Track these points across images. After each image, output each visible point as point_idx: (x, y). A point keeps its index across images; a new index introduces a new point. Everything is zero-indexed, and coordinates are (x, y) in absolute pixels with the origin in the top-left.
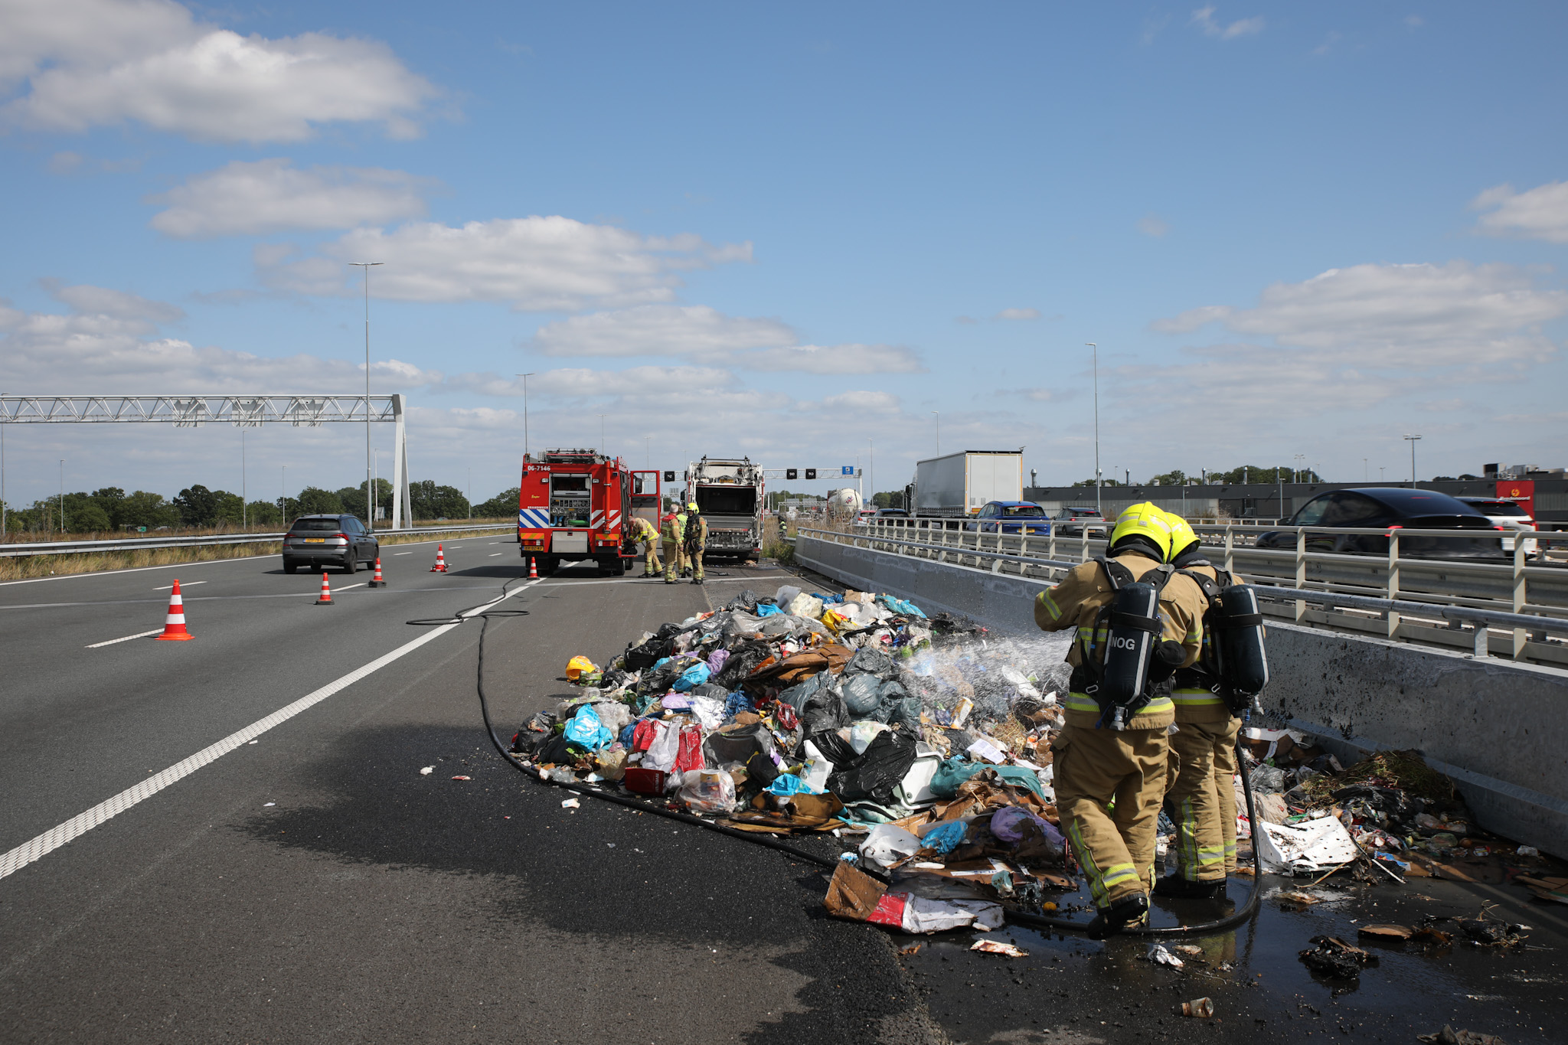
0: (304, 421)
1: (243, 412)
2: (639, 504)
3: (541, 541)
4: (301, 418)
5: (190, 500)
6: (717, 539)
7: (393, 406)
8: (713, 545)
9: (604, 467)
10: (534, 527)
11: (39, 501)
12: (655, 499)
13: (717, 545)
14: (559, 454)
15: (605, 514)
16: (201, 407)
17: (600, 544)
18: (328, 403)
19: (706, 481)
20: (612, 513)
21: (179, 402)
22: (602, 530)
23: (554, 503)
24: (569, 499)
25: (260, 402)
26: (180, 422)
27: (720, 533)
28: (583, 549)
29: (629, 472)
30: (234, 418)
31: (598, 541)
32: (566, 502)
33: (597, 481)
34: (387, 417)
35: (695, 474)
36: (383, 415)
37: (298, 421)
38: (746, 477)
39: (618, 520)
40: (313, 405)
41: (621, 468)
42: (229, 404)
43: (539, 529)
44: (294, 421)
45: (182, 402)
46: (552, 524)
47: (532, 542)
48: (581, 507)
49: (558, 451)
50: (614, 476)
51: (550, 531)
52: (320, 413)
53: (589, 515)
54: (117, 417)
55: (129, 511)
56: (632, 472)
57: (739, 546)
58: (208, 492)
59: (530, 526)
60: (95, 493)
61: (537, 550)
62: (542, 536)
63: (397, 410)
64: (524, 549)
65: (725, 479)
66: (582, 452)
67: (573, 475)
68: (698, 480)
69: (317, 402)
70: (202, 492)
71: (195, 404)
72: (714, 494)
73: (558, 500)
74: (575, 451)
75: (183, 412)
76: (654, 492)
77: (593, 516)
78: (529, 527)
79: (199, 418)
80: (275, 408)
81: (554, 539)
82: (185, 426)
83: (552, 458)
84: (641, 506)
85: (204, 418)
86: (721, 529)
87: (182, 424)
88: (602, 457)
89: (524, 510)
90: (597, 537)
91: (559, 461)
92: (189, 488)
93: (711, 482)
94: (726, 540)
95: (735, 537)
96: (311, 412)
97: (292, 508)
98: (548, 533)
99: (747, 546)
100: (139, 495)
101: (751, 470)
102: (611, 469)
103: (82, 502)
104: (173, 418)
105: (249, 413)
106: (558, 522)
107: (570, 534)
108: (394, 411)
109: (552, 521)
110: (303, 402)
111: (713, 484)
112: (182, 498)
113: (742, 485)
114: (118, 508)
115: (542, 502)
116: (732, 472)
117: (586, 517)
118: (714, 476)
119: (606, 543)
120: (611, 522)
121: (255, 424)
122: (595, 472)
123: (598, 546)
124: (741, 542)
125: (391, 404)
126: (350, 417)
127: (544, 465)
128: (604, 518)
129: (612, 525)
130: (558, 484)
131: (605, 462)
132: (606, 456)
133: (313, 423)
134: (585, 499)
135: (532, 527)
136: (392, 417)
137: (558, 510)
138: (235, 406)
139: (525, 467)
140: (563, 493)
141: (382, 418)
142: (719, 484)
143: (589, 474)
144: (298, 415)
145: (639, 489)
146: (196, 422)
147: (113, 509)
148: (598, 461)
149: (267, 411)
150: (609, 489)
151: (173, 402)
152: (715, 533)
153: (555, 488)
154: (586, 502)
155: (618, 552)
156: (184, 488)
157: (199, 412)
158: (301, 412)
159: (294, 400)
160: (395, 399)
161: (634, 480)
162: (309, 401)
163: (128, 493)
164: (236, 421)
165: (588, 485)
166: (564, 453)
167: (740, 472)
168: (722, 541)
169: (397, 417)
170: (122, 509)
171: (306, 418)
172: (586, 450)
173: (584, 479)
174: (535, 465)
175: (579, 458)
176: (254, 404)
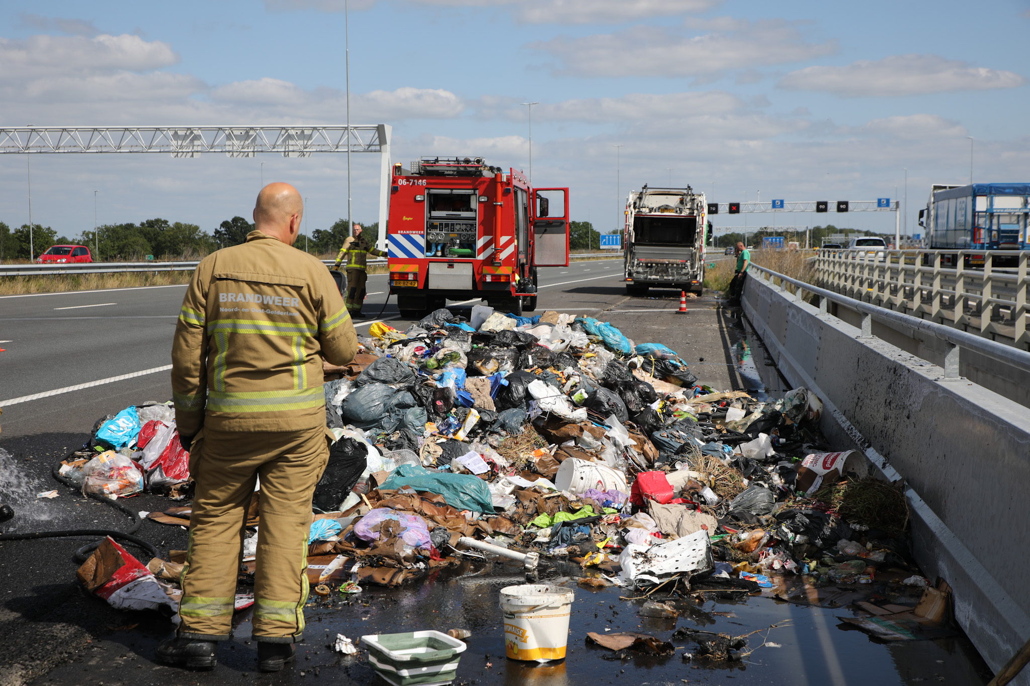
0: (293, 151)
1: (236, 142)
2: (543, 229)
3: (415, 274)
4: (291, 148)
5: (231, 232)
6: (653, 270)
7: (379, 137)
8: (649, 277)
9: (494, 181)
10: (406, 257)
11: (87, 231)
12: (562, 223)
13: (654, 277)
14: (437, 164)
15: (494, 241)
16: (197, 137)
17: (489, 279)
18: (316, 135)
19: (645, 211)
20: (504, 239)
21: (176, 133)
22: (491, 261)
23: (432, 227)
24: (450, 222)
25: (251, 132)
26: (178, 152)
27: (657, 264)
28: (467, 285)
29: (531, 190)
30: (228, 148)
31: (485, 276)
32: (447, 225)
33: (483, 199)
34: (373, 148)
35: (635, 203)
36: (370, 146)
37: (288, 152)
38: (689, 206)
39: (510, 249)
40: (302, 136)
41: (515, 182)
42: (222, 136)
43: (412, 259)
44: (285, 152)
45: (180, 133)
46: (428, 254)
47: (403, 276)
48: (465, 233)
49: (437, 160)
50: (506, 193)
51: (427, 262)
52: (309, 143)
53: (475, 242)
54: (120, 148)
55: (169, 242)
56: (535, 190)
57: (676, 277)
58: (247, 223)
59: (401, 255)
60: (142, 224)
61: (409, 285)
62: (415, 268)
63: (382, 140)
64: (394, 284)
65: (666, 208)
66: (467, 161)
67: (455, 192)
68: (637, 210)
69: (306, 132)
70: (242, 224)
71: (191, 136)
72: (655, 224)
73: (437, 222)
74: (457, 160)
75: (180, 143)
76: (561, 214)
77: (480, 243)
78: (400, 257)
79: (196, 149)
80: (266, 140)
81: (430, 272)
82: (183, 157)
83: (428, 168)
84: (545, 232)
85: (199, 149)
86: (658, 260)
87: (179, 155)
88: (491, 169)
89: (393, 235)
90: (485, 270)
91: (439, 174)
92: (230, 220)
93: (650, 212)
94: (663, 271)
95: (672, 268)
96: (300, 142)
97: (325, 240)
98: (424, 265)
99: (685, 278)
100: (178, 226)
101: (694, 199)
102: (502, 183)
103: (128, 232)
104: (172, 149)
105: (242, 143)
106: (437, 251)
107: (451, 266)
108: (380, 141)
109: (429, 248)
110: (292, 132)
111: (653, 213)
112: (223, 229)
113: (683, 214)
114: (159, 238)
115: (416, 227)
116: (673, 201)
117: (471, 244)
118: (655, 205)
119: (496, 277)
120: (501, 251)
121: (248, 155)
122: (483, 187)
123: (485, 282)
124: (678, 274)
125: (377, 135)
126: (337, 147)
127: (418, 179)
128: (493, 246)
129: (503, 256)
130: (437, 202)
131: (496, 175)
132: (495, 166)
133: (303, 154)
134: (471, 222)
135: (404, 256)
136: (378, 148)
137: (434, 235)
138: (229, 137)
139: (395, 181)
140: (443, 214)
141: (369, 149)
142: (659, 214)
143: (475, 189)
144: (288, 145)
145: (544, 211)
146: (193, 152)
147: (155, 239)
148: (487, 174)
149: (258, 141)
150: (499, 209)
151: (171, 133)
152: (652, 264)
153: (432, 208)
154: (472, 225)
155: (511, 289)
156: (225, 220)
157: (196, 143)
158: (291, 142)
159: (283, 132)
160: (380, 129)
161: (538, 201)
162: (299, 132)
163: (171, 223)
164: (229, 152)
165: (474, 204)
166: (445, 163)
167: (682, 202)
168: (659, 272)
169: (382, 147)
170: (163, 240)
171: (296, 148)
172: (472, 159)
173: (469, 196)
174: (408, 179)
175: (462, 169)
176: (247, 134)
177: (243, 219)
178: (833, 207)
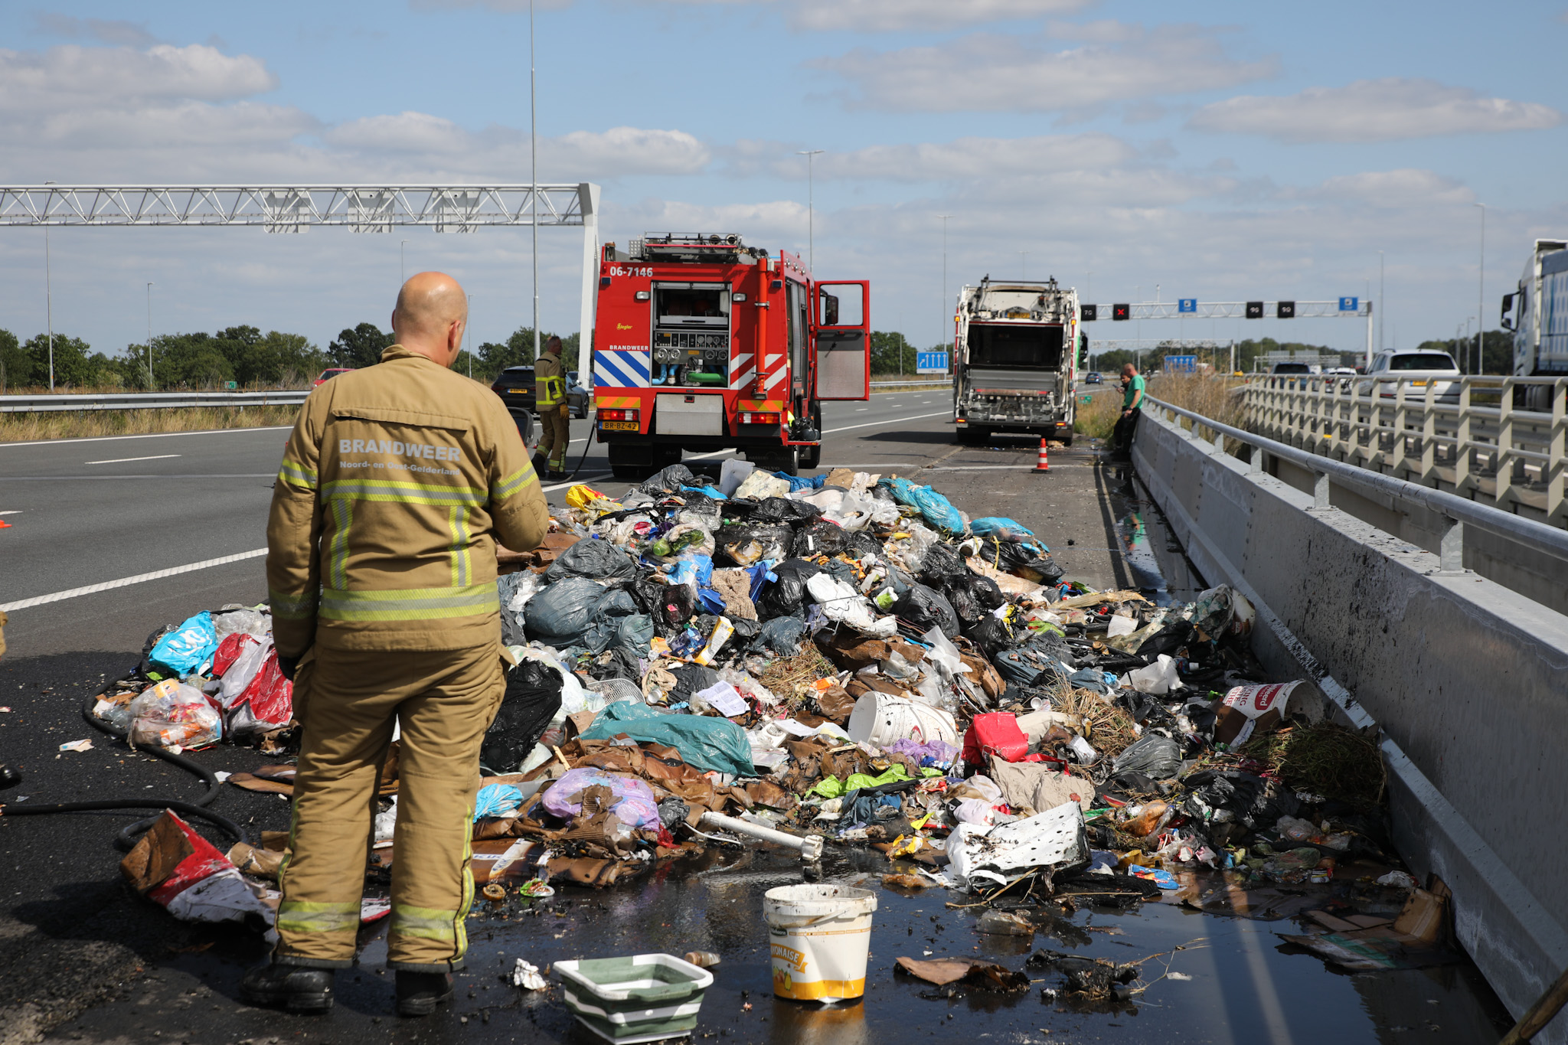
0: (450, 224)
1: (363, 210)
2: (831, 343)
3: (635, 412)
4: (447, 220)
5: (354, 346)
6: (998, 405)
7: (581, 202)
8: (991, 416)
9: (756, 271)
10: (621, 385)
11: (135, 344)
12: (860, 335)
13: (998, 416)
14: (669, 244)
15: (755, 361)
16: (303, 202)
17: (747, 419)
18: (485, 199)
19: (986, 316)
20: (770, 359)
21: (272, 195)
22: (751, 392)
23: (661, 339)
24: (689, 332)
25: (386, 195)
26: (274, 225)
27: (1003, 397)
28: (715, 428)
29: (812, 284)
30: (350, 219)
31: (742, 415)
32: (684, 337)
33: (739, 298)
34: (571, 219)
35: (970, 304)
36: (566, 216)
37: (443, 224)
38: (1052, 309)
39: (781, 374)
40: (464, 200)
41: (788, 272)
42: (342, 200)
43: (630, 389)
44: (437, 225)
45: (277, 195)
46: (656, 381)
47: (618, 414)
48: (711, 349)
49: (669, 239)
50: (774, 288)
51: (653, 393)
52: (474, 212)
53: (726, 364)
54: (186, 217)
55: (261, 361)
56: (819, 284)
57: (1033, 417)
58: (379, 333)
59: (614, 382)
60: (220, 334)
61: (626, 428)
62: (636, 403)
63: (586, 207)
64: (603, 427)
65: (1017, 312)
66: (715, 240)
68: (973, 315)
69: (470, 195)
70: (371, 334)
71: (294, 200)
72: (1000, 336)
73: (668, 333)
74: (700, 238)
75: (277, 210)
76: (859, 322)
77: (734, 364)
78: (612, 385)
79: (301, 219)
80: (409, 206)
81: (659, 408)
82: (282, 232)
83: (656, 251)
84: (833, 348)
85: (307, 219)
86: (1005, 391)
87: (277, 229)
88: (752, 251)
89: (601, 352)
90: (742, 406)
91: (672, 259)
92: (353, 328)
93: (993, 317)
94: (1012, 408)
95: (1027, 404)
96: (462, 210)
98: (649, 397)
99: (1046, 418)
100: (274, 337)
101: (1060, 298)
102: (768, 272)
104: (265, 219)
105: (372, 211)
106: (669, 376)
107: (690, 400)
108: (582, 209)
109: (656, 372)
110: (449, 195)
111: (997, 320)
112: (342, 342)
113: (1043, 321)
114: (246, 356)
115: (637, 340)
116: (1028, 301)
117: (720, 367)
118: (1001, 307)
119: (758, 417)
120: (767, 377)
121: (381, 230)
122: (739, 279)
123: (742, 424)
124: (1036, 412)
125: (577, 199)
126: (517, 218)
127: (640, 266)
128: (754, 369)
129: (769, 384)
130: (669, 302)
131: (758, 261)
132: (758, 247)
133: (464, 227)
134: (720, 332)
135: (619, 384)
136: (579, 219)
137: (673, 353)
138: (352, 202)
139: (604, 270)
140: (678, 320)
141: (565, 220)
142: (1007, 320)
143: (726, 283)
144: (442, 214)
145: (832, 317)
146: (297, 225)
147: (240, 357)
148: (745, 259)
149: (397, 208)
150: (763, 313)
151: (264, 196)
152: (995, 397)
153: (662, 310)
154: (722, 337)
155: (781, 434)
156: (346, 328)
157: (302, 210)
158: (447, 210)
159: (435, 194)
160: (583, 191)
161: (823, 300)
162: (459, 195)
163: (264, 333)
164: (352, 224)
165: (725, 305)
166: (681, 243)
167: (1041, 302)
168: (1006, 410)
169: (586, 218)
170: (251, 358)
171: (454, 219)
172: (722, 237)
173: (717, 293)
174: (624, 266)
175: (707, 252)
176: (379, 198)
177: (373, 327)
178: (1270, 310)
